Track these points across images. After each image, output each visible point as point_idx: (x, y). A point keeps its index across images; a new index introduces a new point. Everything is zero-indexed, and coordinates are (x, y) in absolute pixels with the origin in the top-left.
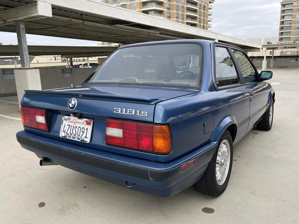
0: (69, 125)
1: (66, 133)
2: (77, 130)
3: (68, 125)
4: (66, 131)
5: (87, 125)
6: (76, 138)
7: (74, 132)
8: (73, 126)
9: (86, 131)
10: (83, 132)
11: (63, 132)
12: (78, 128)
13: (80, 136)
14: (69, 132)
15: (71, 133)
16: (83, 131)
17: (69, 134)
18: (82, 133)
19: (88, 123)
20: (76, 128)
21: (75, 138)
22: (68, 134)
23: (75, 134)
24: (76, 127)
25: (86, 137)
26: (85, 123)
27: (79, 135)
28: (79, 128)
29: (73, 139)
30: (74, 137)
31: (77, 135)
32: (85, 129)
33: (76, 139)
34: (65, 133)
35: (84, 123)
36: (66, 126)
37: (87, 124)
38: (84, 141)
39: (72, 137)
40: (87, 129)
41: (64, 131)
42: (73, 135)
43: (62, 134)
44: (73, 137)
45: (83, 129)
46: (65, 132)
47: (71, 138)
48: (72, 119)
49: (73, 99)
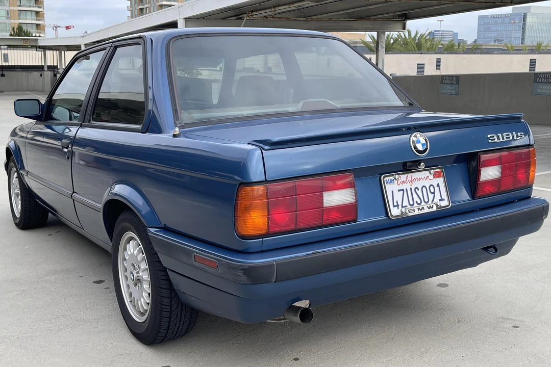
0: (403, 190)
1: (402, 207)
2: (419, 193)
3: (399, 191)
4: (400, 204)
5: (434, 179)
6: (425, 207)
7: (416, 199)
8: (411, 189)
9: (437, 189)
10: (434, 193)
11: (394, 206)
12: (420, 189)
13: (430, 202)
14: (406, 203)
15: (411, 203)
16: (432, 191)
17: (409, 206)
18: (431, 196)
19: (436, 176)
20: (417, 190)
21: (423, 208)
22: (406, 206)
23: (419, 202)
24: (416, 188)
25: (442, 200)
26: (431, 177)
27: (426, 200)
28: (424, 189)
29: (420, 212)
30: (421, 208)
31: (423, 203)
32: (435, 186)
33: (426, 210)
34: (400, 207)
35: (428, 176)
36: (396, 193)
37: (434, 177)
38: (441, 207)
39: (416, 209)
40: (438, 185)
41: (395, 204)
42: (416, 205)
43: (395, 212)
44: (419, 209)
45: (432, 188)
46: (398, 206)
47: (417, 212)
48: (403, 177)
49: (418, 134)
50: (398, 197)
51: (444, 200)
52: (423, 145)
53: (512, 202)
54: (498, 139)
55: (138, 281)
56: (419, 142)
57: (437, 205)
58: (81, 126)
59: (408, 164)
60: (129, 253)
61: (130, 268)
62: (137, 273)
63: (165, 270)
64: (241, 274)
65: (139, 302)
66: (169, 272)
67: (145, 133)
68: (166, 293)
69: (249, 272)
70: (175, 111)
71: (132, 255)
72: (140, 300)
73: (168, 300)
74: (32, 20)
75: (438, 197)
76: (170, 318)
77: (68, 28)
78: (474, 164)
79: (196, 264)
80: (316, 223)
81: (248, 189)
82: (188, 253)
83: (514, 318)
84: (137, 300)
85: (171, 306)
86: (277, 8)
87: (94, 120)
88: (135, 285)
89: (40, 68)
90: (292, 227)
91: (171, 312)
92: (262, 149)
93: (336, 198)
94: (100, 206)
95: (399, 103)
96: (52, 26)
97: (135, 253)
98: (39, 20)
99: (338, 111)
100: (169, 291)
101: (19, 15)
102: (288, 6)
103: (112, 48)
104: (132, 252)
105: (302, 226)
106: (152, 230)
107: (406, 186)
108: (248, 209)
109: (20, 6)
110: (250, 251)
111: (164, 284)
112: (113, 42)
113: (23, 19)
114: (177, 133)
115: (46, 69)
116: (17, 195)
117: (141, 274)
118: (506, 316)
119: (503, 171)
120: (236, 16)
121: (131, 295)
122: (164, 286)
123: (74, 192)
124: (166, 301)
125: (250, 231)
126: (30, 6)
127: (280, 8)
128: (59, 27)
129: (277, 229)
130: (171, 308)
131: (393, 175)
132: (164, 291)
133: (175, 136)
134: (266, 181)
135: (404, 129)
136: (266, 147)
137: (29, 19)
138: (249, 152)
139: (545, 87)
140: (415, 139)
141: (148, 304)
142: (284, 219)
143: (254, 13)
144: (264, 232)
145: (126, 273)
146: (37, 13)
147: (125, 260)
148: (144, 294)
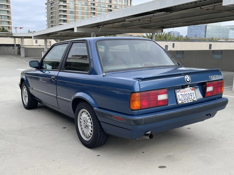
0: (182, 95)
1: (182, 100)
2: (187, 95)
3: (181, 95)
4: (181, 99)
6: (189, 100)
7: (186, 98)
9: (193, 94)
10: (192, 96)
11: (179, 100)
12: (187, 94)
13: (191, 99)
14: (183, 99)
15: (185, 99)
16: (191, 95)
17: (184, 100)
18: (191, 97)
23: (187, 99)
24: (186, 94)
25: (194, 98)
26: (191, 90)
27: (189, 98)
28: (189, 94)
29: (188, 102)
31: (188, 99)
33: (189, 101)
34: (181, 100)
37: (192, 90)
38: (194, 100)
39: (186, 101)
40: (193, 93)
41: (180, 99)
42: (186, 100)
43: (180, 102)
44: (187, 101)
45: (191, 94)
46: (180, 100)
47: (187, 102)
48: (182, 90)
49: (187, 76)
50: (181, 97)
51: (195, 98)
52: (189, 79)
53: (216, 99)
54: (212, 77)
55: (87, 126)
56: (188, 78)
57: (193, 100)
58: (60, 72)
59: (184, 86)
60: (83, 117)
61: (83, 122)
62: (86, 123)
63: (99, 122)
64: (132, 122)
65: (87, 134)
66: (101, 122)
67: (90, 75)
68: (99, 130)
69: (135, 121)
70: (102, 67)
71: (85, 117)
72: (88, 133)
73: (100, 132)
74: (6, 25)
75: (193, 97)
76: (100, 138)
77: (21, 28)
78: (204, 86)
79: (114, 119)
80: (155, 105)
81: (134, 94)
82: (111, 116)
83: (215, 139)
84: (86, 133)
85: (101, 134)
86: (114, 24)
87: (65, 69)
88: (85, 128)
89: (13, 45)
90: (148, 107)
91: (100, 136)
92: (139, 81)
93: (162, 97)
94: (71, 100)
95: (173, 64)
96: (14, 27)
97: (86, 116)
98: (9, 25)
99: (156, 67)
100: (100, 129)
101: (1, 23)
102: (118, 23)
103: (71, 43)
104: (84, 116)
105: (151, 107)
106: (95, 108)
107: (183, 93)
108: (134, 101)
109: (1, 19)
110: (135, 114)
111: (99, 127)
112: (71, 41)
113: (3, 24)
114: (104, 75)
115: (15, 46)
116: (26, 96)
117: (88, 124)
118: (212, 138)
119: (214, 88)
120: (97, 26)
121: (83, 131)
122: (98, 128)
123: (57, 95)
124: (99, 133)
125: (135, 108)
126: (6, 19)
127: (115, 24)
128: (17, 28)
129: (143, 108)
130: (101, 135)
131: (179, 90)
132: (99, 129)
133: (103, 76)
134: (140, 91)
135: (183, 74)
136: (140, 80)
137: (5, 24)
138: (134, 82)
139: (217, 56)
140: (186, 77)
141: (91, 134)
142: (146, 104)
143: (104, 26)
144: (139, 108)
145: (81, 124)
146: (8, 22)
147: (81, 119)
148: (89, 130)
